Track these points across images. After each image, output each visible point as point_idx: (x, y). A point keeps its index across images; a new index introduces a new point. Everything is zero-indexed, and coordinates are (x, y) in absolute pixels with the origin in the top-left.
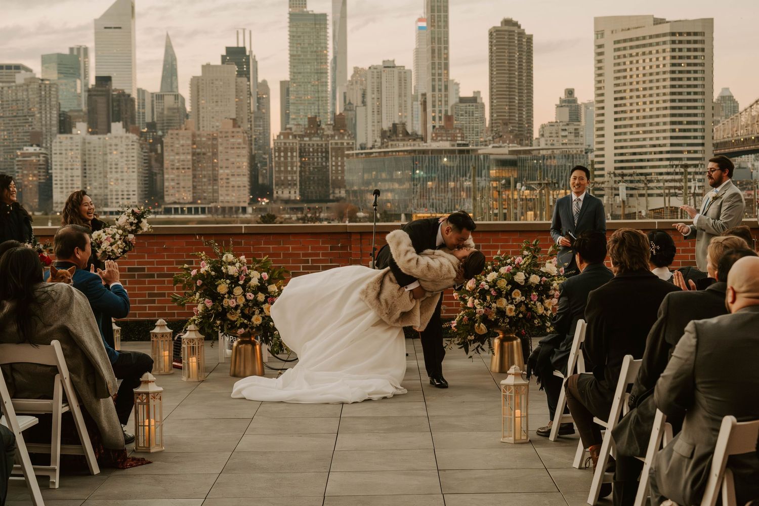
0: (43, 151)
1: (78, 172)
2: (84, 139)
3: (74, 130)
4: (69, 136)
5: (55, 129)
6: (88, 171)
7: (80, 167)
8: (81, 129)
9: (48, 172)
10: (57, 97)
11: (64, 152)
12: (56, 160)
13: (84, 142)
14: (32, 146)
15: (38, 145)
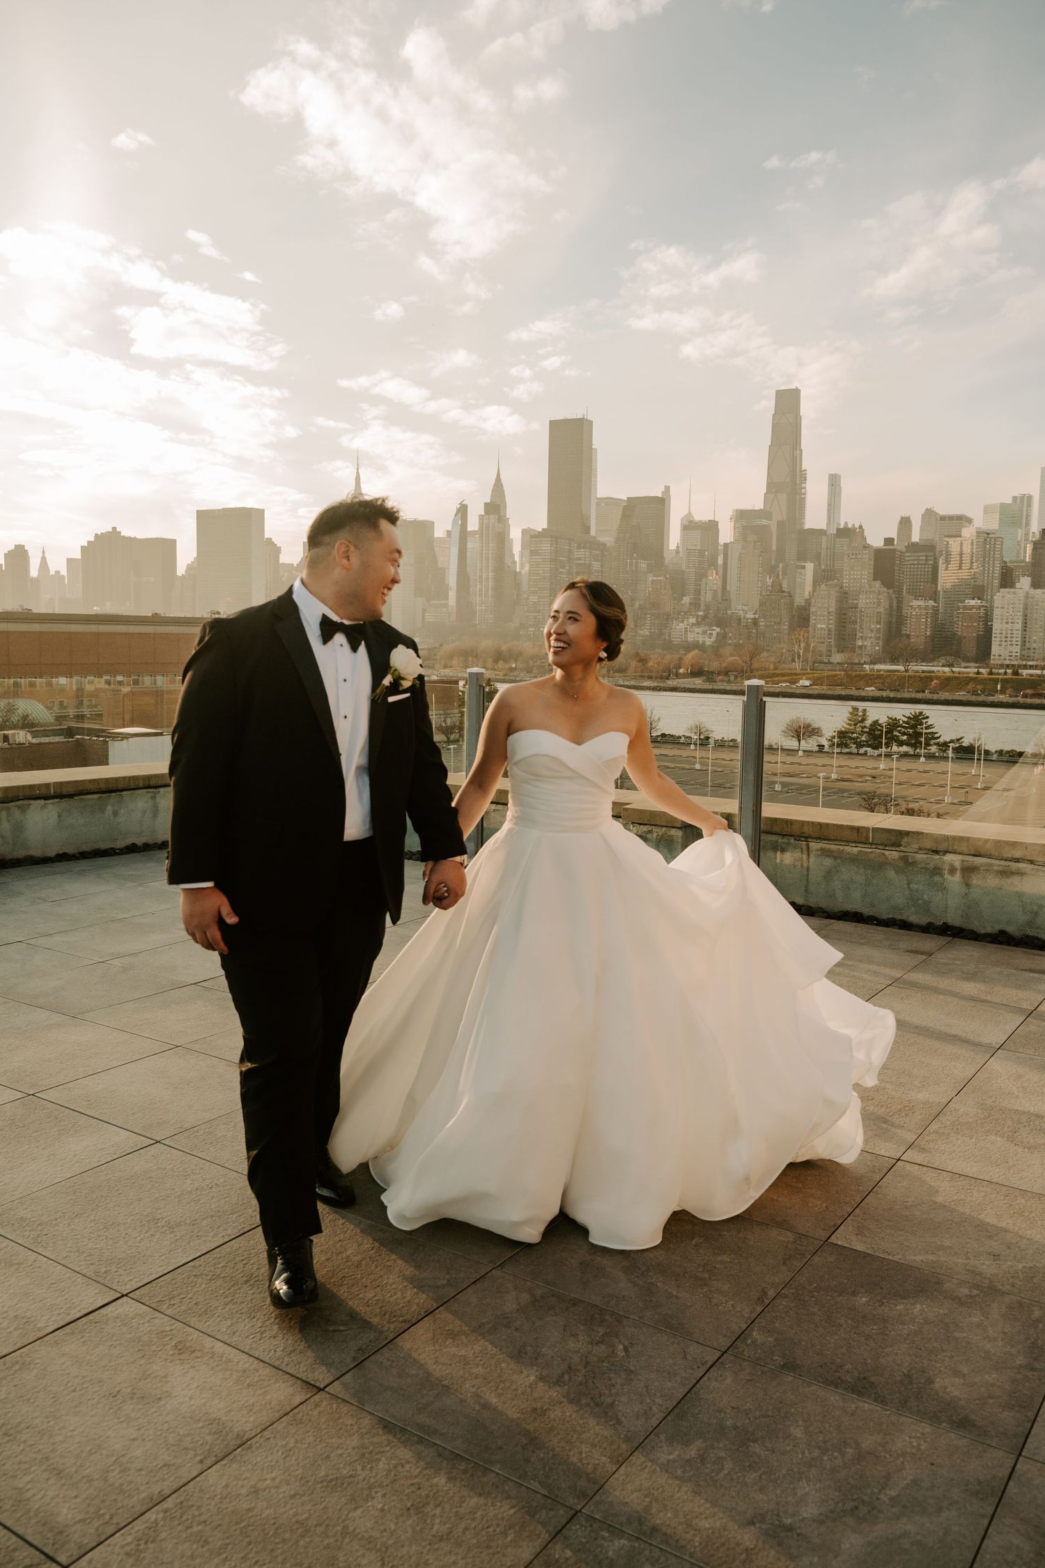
0: (984, 604)
1: (1019, 626)
2: (1027, 593)
3: (1018, 585)
4: (1012, 590)
5: (996, 582)
6: (1028, 626)
7: (1020, 621)
8: (1025, 583)
9: (987, 624)
10: (1001, 551)
11: (1006, 606)
12: (997, 612)
13: (1027, 596)
14: (973, 599)
15: (979, 599)
